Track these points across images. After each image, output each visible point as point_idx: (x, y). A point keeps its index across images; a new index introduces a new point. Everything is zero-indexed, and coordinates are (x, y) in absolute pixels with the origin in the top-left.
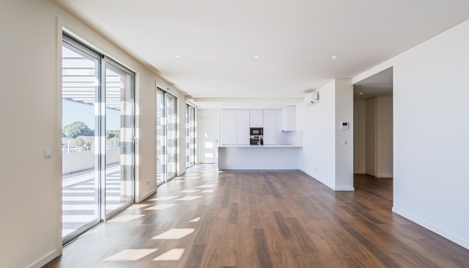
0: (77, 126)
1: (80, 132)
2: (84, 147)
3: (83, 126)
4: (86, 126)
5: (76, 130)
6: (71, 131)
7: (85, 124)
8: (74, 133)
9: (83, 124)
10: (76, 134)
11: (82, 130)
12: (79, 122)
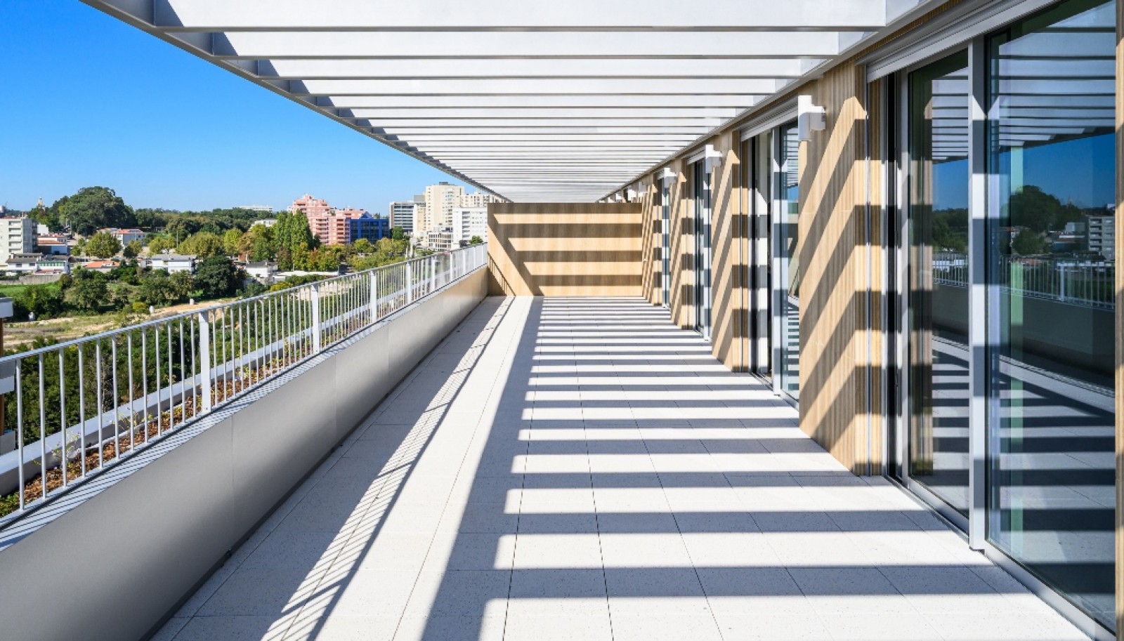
0: (94, 198)
1: (102, 217)
2: (117, 261)
3: (111, 200)
4: (120, 201)
5: (91, 212)
6: (77, 213)
7: (117, 195)
8: (86, 221)
9: (108, 194)
10: (91, 222)
11: (108, 212)
12: (100, 188)
